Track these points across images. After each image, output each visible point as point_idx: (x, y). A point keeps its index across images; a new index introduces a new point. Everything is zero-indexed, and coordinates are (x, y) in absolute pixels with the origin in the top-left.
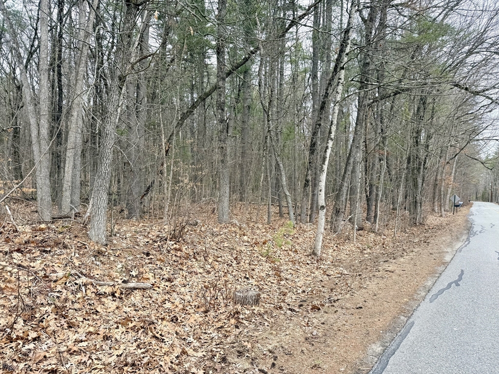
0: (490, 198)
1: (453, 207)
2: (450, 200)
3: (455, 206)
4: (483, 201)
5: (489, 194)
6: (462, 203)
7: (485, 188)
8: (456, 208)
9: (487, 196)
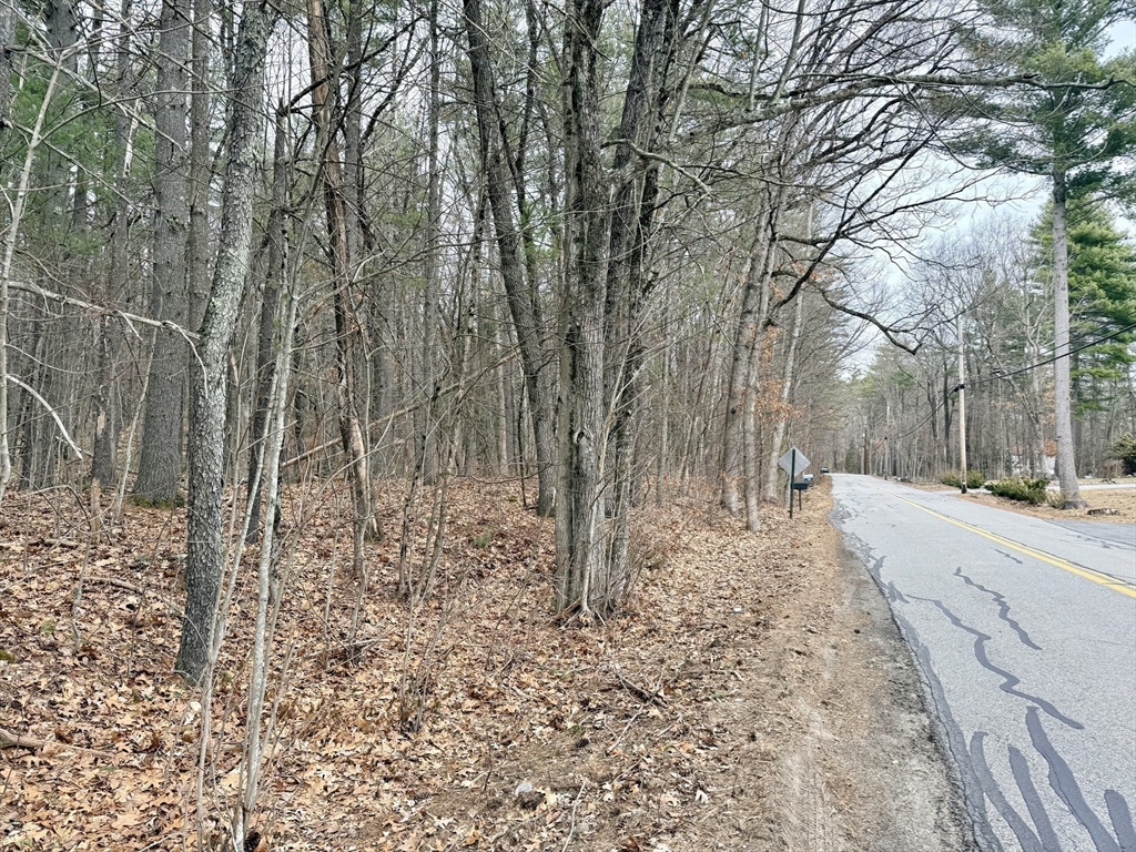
0: (863, 464)
1: (789, 491)
2: (780, 469)
3: (794, 486)
4: (850, 472)
5: (859, 457)
6: (811, 476)
7: (852, 446)
8: (796, 491)
9: (856, 461)
